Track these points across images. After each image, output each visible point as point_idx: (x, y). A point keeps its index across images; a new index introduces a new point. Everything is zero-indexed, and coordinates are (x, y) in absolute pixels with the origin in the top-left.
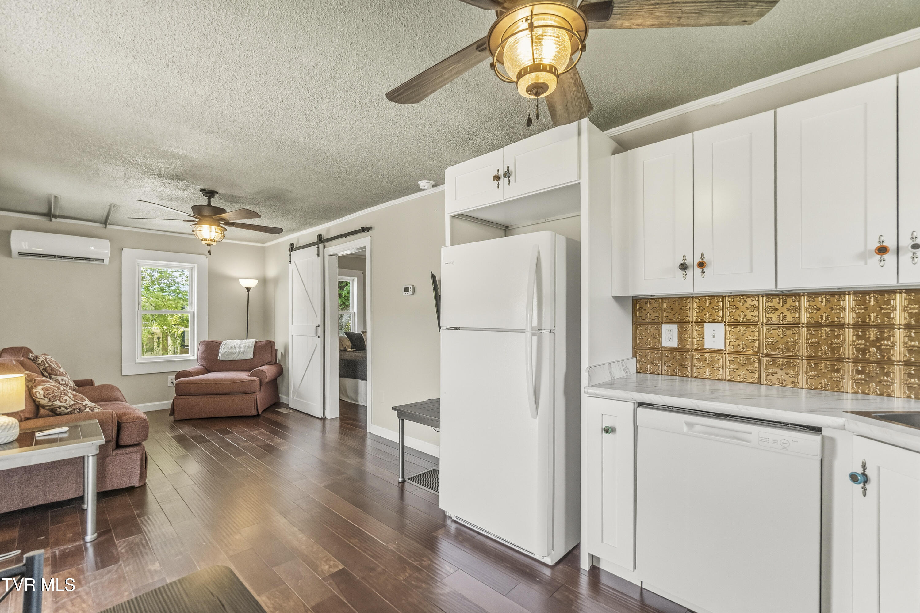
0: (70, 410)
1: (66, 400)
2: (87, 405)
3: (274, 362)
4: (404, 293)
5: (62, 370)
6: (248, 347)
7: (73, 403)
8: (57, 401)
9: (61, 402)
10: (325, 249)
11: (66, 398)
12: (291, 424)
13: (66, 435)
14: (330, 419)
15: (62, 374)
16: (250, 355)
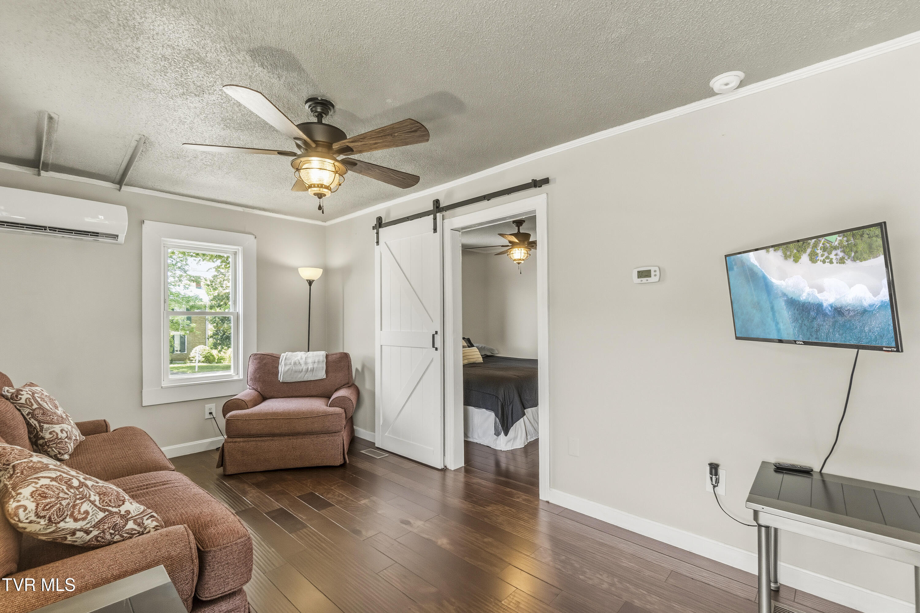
0: (95, 533)
1: (87, 512)
2: (128, 512)
3: (350, 384)
4: (636, 280)
5: (60, 411)
6: (319, 362)
7: (101, 515)
8: (68, 519)
9: (76, 520)
10: (445, 221)
11: (86, 507)
12: (380, 471)
14: (454, 470)
15: (61, 420)
16: (322, 374)
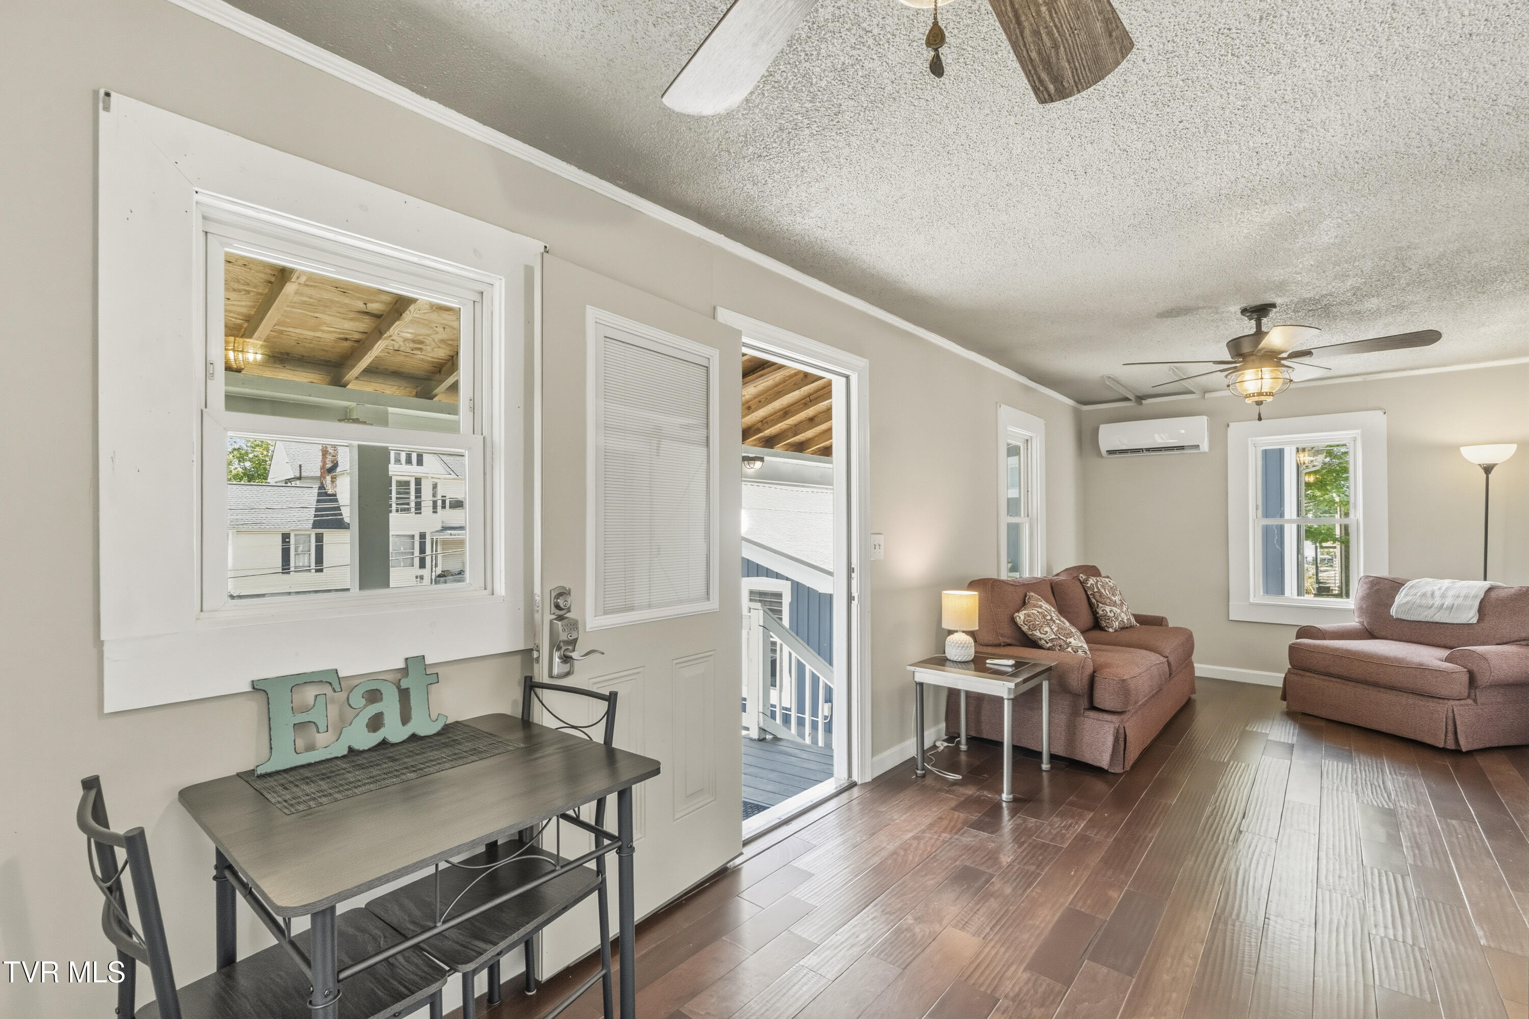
0: (1050, 645)
1: (1047, 632)
2: (1070, 643)
6: (1467, 596)
7: (1054, 636)
8: (1037, 631)
9: (1041, 633)
11: (1047, 629)
13: (1010, 669)
15: (1113, 604)
16: (1468, 616)
